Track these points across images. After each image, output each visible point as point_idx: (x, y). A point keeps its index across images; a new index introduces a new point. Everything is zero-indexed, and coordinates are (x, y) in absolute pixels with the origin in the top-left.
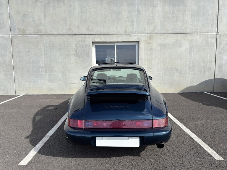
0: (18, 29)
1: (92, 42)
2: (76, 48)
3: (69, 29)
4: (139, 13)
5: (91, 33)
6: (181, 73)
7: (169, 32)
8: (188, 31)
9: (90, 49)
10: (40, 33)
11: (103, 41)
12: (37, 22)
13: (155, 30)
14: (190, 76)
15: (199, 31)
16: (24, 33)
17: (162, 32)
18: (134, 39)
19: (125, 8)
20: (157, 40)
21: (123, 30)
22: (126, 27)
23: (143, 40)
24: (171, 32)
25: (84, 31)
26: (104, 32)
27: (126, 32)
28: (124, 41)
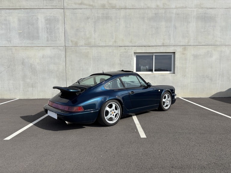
0: (72, 41)
1: (134, 53)
2: (120, 58)
3: (115, 42)
4: (176, 28)
5: (133, 45)
6: (211, 80)
7: (201, 45)
8: (218, 43)
9: (133, 59)
10: (90, 45)
11: (143, 52)
12: (88, 36)
13: (189, 42)
14: (220, 83)
15: (227, 43)
16: (76, 44)
17: (195, 44)
18: (170, 50)
19: (163, 23)
20: (191, 51)
21: (161, 43)
22: (164, 40)
23: (178, 51)
24: (203, 44)
25: (127, 43)
26: (145, 44)
27: (163, 44)
28: (162, 52)
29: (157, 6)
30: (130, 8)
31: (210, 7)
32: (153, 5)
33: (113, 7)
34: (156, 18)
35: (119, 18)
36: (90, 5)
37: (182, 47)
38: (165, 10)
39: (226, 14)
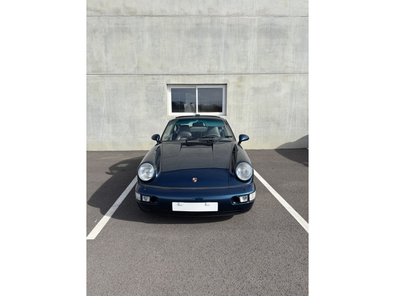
1: (167, 85)
2: (146, 92)
3: (138, 67)
4: (227, 47)
5: (165, 73)
6: (278, 124)
7: (265, 73)
8: (289, 70)
9: (164, 94)
10: (100, 72)
11: (181, 83)
12: (96, 58)
13: (246, 69)
14: (290, 129)
15: (302, 70)
17: (256, 72)
18: (220, 80)
19: (209, 40)
20: (250, 83)
21: (206, 70)
22: (210, 65)
23: (232, 82)
24: (267, 71)
25: (156, 71)
26: (182, 71)
27: (210, 71)
28: (207, 83)
29: (200, 12)
30: (158, 15)
31: (280, 14)
32: (193, 11)
33: (133, 14)
34: (198, 31)
35: (142, 31)
36: (97, 11)
37: (237, 76)
38: (211, 19)
39: (303, 25)
